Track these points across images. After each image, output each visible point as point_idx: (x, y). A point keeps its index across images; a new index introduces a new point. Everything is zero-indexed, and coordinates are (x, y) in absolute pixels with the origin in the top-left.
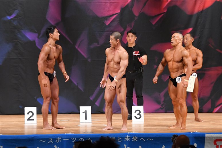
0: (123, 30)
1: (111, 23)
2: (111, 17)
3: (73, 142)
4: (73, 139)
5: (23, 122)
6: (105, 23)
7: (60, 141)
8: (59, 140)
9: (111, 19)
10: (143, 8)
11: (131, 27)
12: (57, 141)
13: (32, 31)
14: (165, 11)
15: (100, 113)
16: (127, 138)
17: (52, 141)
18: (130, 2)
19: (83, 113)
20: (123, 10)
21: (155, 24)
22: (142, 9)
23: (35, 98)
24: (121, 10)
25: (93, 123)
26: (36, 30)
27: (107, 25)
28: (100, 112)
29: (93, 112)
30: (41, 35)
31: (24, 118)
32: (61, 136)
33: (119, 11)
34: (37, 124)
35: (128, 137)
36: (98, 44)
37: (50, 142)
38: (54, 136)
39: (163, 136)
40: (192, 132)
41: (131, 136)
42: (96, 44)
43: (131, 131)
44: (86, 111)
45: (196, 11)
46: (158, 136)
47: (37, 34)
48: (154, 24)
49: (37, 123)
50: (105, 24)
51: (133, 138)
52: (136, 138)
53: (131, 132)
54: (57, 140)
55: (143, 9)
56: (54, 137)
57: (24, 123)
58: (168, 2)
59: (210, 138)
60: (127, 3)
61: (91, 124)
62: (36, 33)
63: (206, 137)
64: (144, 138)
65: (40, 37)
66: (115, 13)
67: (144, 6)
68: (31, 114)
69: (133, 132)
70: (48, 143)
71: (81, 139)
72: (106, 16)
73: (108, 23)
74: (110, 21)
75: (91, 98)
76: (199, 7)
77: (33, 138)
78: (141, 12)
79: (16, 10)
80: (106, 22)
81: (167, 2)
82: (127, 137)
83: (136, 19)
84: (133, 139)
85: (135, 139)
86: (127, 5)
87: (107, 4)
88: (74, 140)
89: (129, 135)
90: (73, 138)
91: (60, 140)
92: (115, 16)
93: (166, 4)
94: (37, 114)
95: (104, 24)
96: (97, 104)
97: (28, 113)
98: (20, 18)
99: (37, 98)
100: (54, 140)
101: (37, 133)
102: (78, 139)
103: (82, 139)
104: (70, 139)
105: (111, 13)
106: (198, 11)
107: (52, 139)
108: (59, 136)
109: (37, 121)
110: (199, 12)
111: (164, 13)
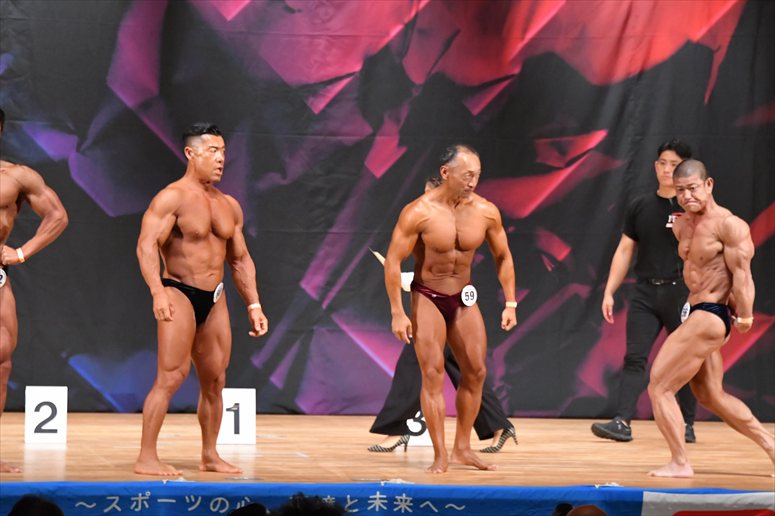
0: (369, 130)
1: (329, 105)
2: (329, 87)
3: (190, 509)
4: (190, 498)
5: (20, 438)
6: (309, 104)
7: (147, 506)
8: (143, 505)
9: (329, 91)
10: (440, 57)
11: (398, 121)
12: (137, 506)
13: (56, 125)
14: (517, 71)
15: (284, 411)
16: (378, 501)
17: (117, 504)
18: (397, 36)
19: (228, 410)
20: (370, 62)
21: (482, 113)
22: (437, 61)
23: (64, 355)
24: (364, 65)
25: (261, 446)
26: (70, 125)
27: (316, 112)
28: (285, 408)
29: (261, 410)
30: (88, 142)
31: (23, 423)
32: (149, 489)
33: (358, 68)
34: (69, 447)
35: (381, 499)
36: (284, 177)
37: (110, 508)
38: (125, 488)
39: (496, 496)
40: (597, 486)
41: (392, 493)
42: (275, 178)
43: (391, 478)
44: (237, 405)
45: (621, 73)
46: (482, 497)
47: (75, 139)
48: (475, 112)
49: (68, 442)
50: (310, 109)
51: (396, 500)
52: (406, 501)
53: (392, 481)
54: (137, 501)
55: (440, 62)
56: (125, 493)
57: (23, 442)
58: (525, 41)
59: (660, 507)
60: (387, 40)
61: (253, 449)
62: (71, 133)
63: (647, 503)
64: (437, 502)
65: (83, 147)
66: (344, 73)
67: (443, 53)
68: (46, 411)
69: (399, 481)
70: (106, 511)
71: (220, 499)
72: (312, 82)
73: (318, 105)
74: (328, 100)
75: (257, 361)
76: (631, 60)
77: (53, 492)
78: (433, 72)
79: (5, 52)
80: (312, 104)
81: (523, 39)
82: (378, 495)
83: (416, 93)
84: (397, 506)
85: (403, 503)
86: (387, 47)
87: (317, 41)
88: (192, 504)
89: (383, 490)
90: (192, 497)
91: (145, 502)
92: (345, 82)
93: (520, 45)
94: (69, 411)
95: (305, 106)
96: (277, 380)
97: (37, 409)
98: (17, 80)
99: (68, 358)
100: (125, 501)
101: (68, 477)
102: (207, 500)
103: (222, 501)
104: (180, 499)
105: (332, 71)
106: (629, 74)
107: (117, 498)
108: (142, 489)
109: (68, 437)
110: (631, 76)
111: (513, 76)
